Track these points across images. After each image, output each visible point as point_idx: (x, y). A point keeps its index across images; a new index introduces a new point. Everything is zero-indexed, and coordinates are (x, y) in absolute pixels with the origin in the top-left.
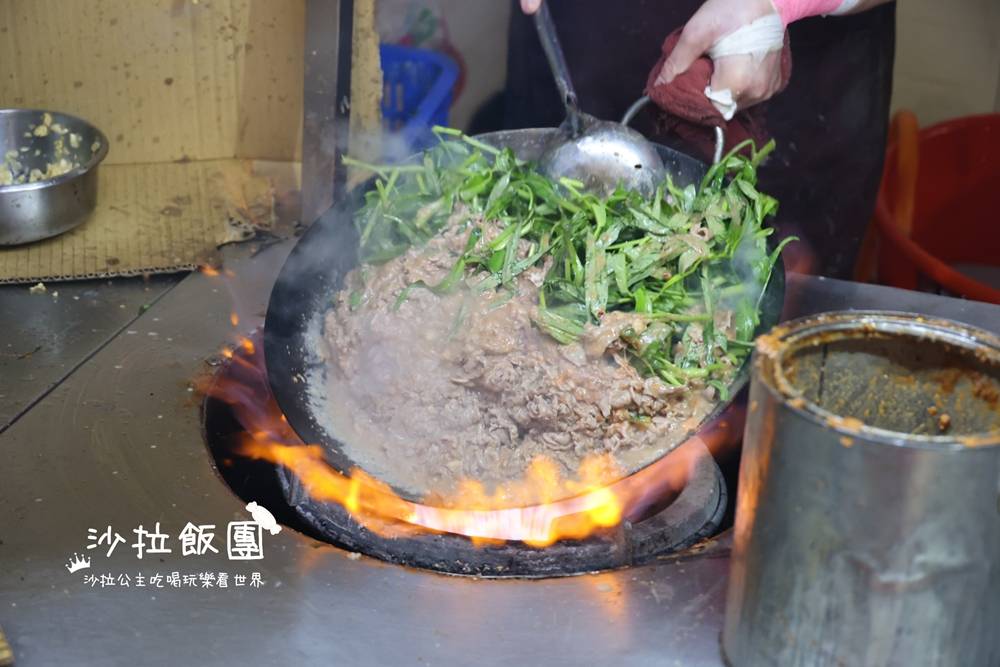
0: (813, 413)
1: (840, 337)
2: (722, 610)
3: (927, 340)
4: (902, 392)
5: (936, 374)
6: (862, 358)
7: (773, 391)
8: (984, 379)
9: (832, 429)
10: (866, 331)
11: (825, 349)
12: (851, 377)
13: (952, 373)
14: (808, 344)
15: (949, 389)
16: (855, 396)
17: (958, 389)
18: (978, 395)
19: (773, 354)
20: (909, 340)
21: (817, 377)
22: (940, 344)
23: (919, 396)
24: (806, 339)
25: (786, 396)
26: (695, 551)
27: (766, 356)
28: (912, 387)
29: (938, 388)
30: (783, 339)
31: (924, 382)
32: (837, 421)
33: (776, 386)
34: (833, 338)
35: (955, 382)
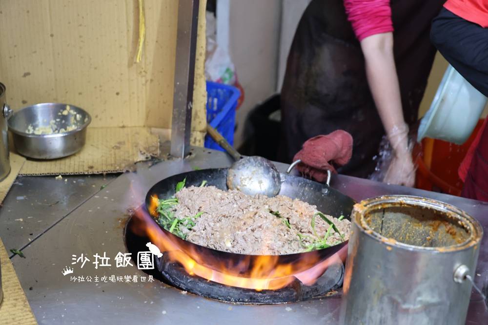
0: (376, 236)
1: (390, 206)
2: (338, 319)
3: (427, 208)
4: (416, 230)
5: (431, 222)
6: (399, 215)
7: (360, 226)
8: (450, 226)
9: (383, 243)
10: (401, 204)
11: (384, 210)
12: (394, 223)
13: (437, 222)
14: (376, 208)
15: (435, 229)
16: (396, 231)
17: (439, 230)
18: (448, 232)
19: (361, 212)
20: (420, 208)
21: (380, 222)
22: (432, 210)
23: (423, 232)
24: (375, 206)
25: (365, 229)
26: (328, 295)
27: (358, 212)
28: (421, 228)
29: (431, 228)
30: (365, 206)
31: (425, 226)
32: (385, 240)
33: (361, 225)
34: (387, 206)
35: (438, 226)
